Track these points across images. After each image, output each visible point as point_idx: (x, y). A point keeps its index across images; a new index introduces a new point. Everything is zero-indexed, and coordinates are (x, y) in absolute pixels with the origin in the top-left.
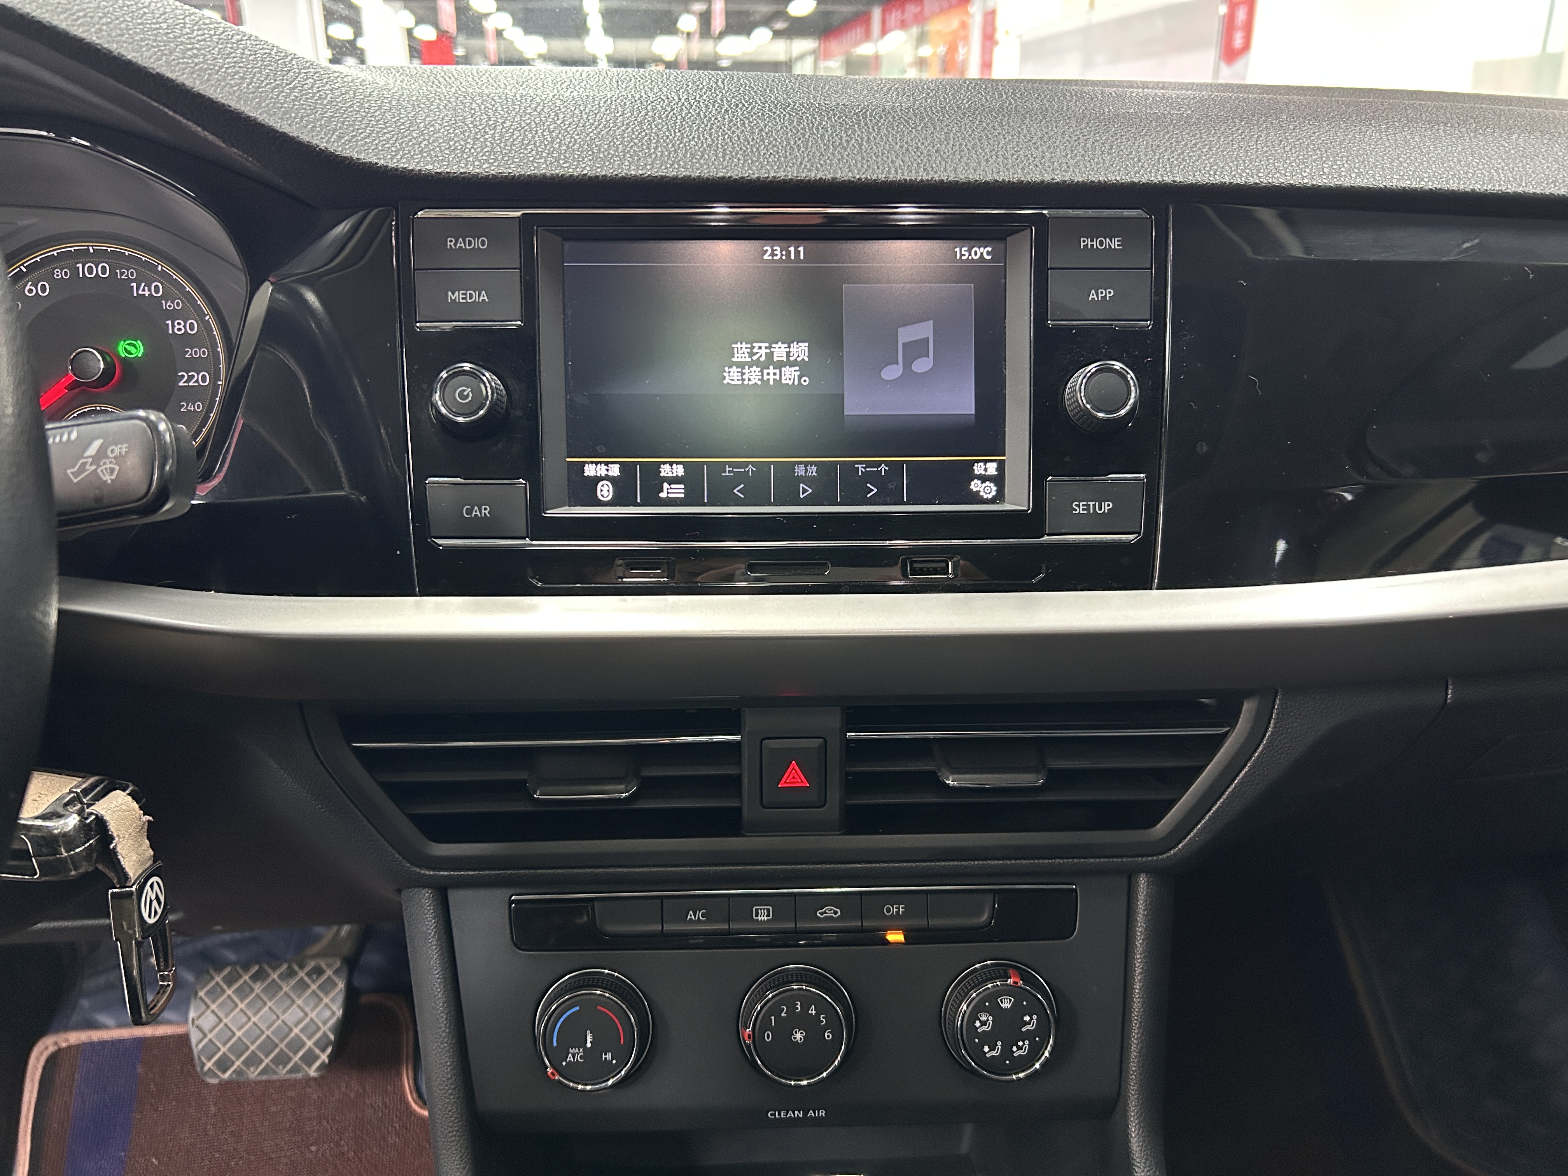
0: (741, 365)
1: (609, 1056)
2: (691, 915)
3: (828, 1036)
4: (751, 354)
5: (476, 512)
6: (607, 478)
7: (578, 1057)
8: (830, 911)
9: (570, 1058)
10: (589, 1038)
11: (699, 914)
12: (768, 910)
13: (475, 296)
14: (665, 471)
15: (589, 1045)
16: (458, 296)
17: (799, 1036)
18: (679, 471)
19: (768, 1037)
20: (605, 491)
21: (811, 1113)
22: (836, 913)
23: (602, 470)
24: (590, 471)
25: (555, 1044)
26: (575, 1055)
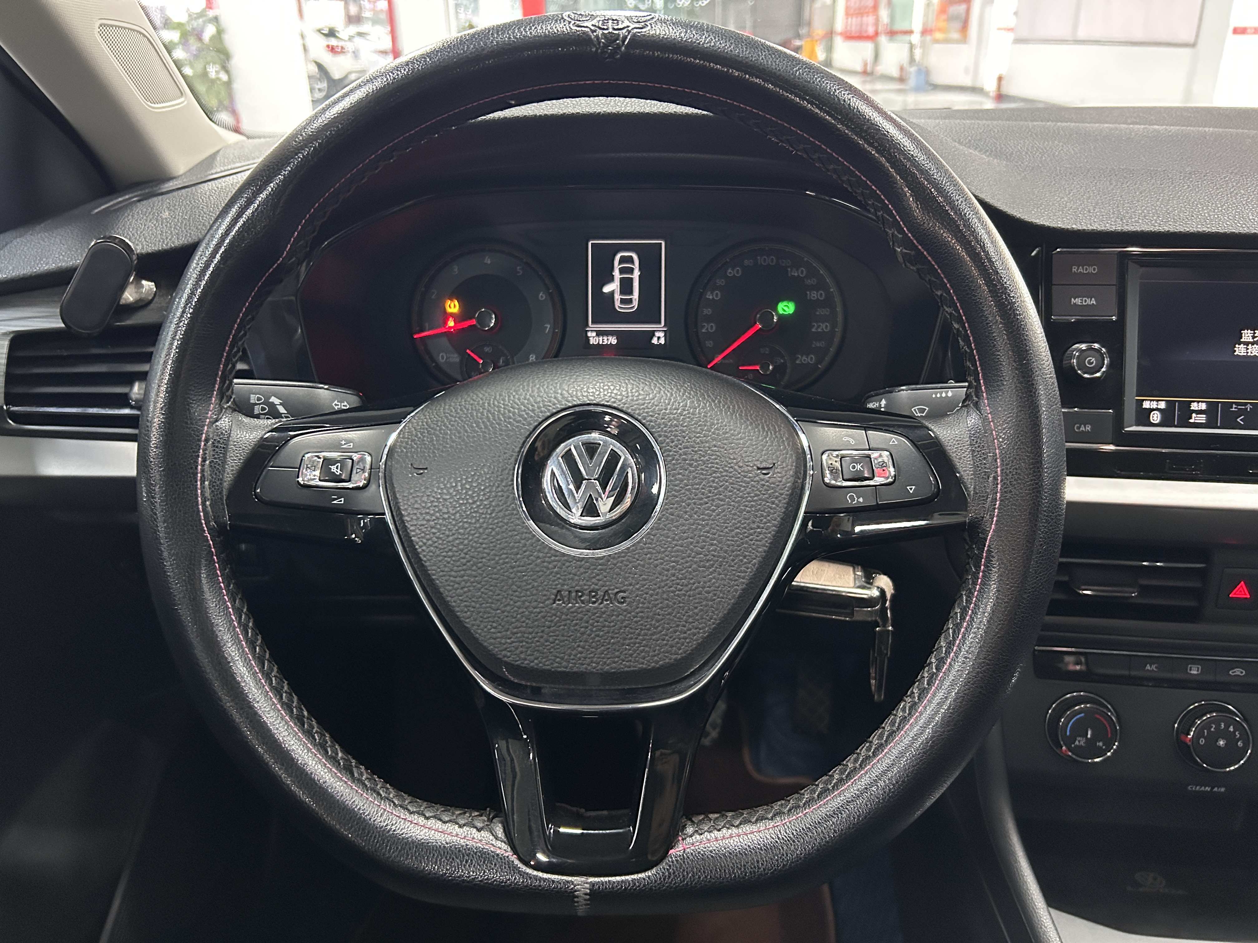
0: (1247, 344)
1: (1101, 744)
2: (1148, 667)
3: (1240, 744)
4: (1254, 337)
5: (1082, 428)
6: (1157, 409)
7: (1082, 743)
8: (1238, 672)
9: (1077, 743)
10: (1089, 733)
11: (1154, 667)
12: (1198, 668)
13: (1088, 301)
14: (1194, 406)
15: (1089, 736)
16: (1078, 301)
17: (1222, 743)
18: (1203, 406)
19: (1202, 741)
20: (1156, 417)
21: (1216, 789)
22: (1242, 673)
23: (1154, 405)
24: (1146, 405)
25: (1068, 734)
26: (1080, 742)
